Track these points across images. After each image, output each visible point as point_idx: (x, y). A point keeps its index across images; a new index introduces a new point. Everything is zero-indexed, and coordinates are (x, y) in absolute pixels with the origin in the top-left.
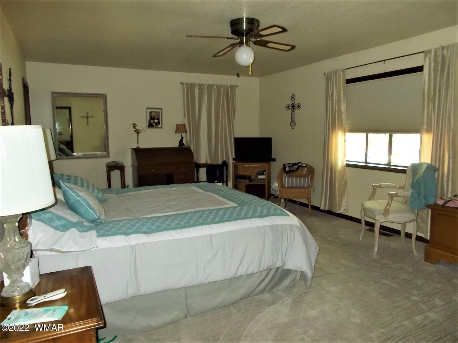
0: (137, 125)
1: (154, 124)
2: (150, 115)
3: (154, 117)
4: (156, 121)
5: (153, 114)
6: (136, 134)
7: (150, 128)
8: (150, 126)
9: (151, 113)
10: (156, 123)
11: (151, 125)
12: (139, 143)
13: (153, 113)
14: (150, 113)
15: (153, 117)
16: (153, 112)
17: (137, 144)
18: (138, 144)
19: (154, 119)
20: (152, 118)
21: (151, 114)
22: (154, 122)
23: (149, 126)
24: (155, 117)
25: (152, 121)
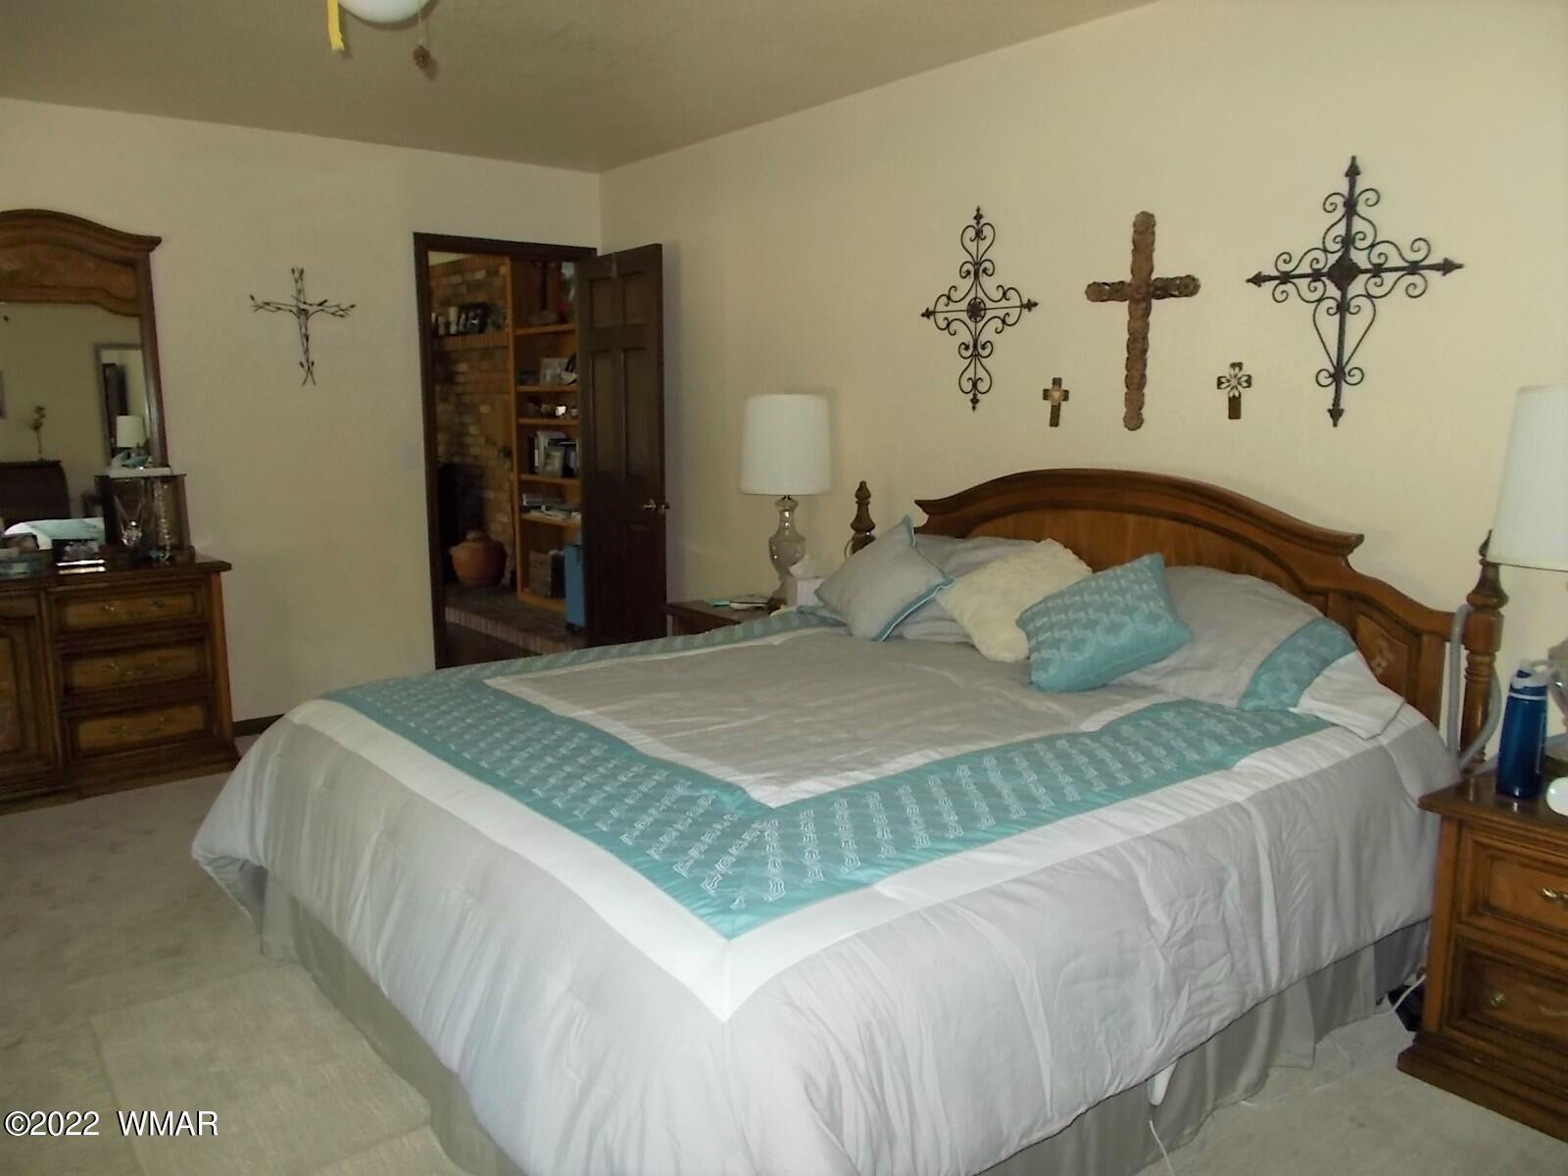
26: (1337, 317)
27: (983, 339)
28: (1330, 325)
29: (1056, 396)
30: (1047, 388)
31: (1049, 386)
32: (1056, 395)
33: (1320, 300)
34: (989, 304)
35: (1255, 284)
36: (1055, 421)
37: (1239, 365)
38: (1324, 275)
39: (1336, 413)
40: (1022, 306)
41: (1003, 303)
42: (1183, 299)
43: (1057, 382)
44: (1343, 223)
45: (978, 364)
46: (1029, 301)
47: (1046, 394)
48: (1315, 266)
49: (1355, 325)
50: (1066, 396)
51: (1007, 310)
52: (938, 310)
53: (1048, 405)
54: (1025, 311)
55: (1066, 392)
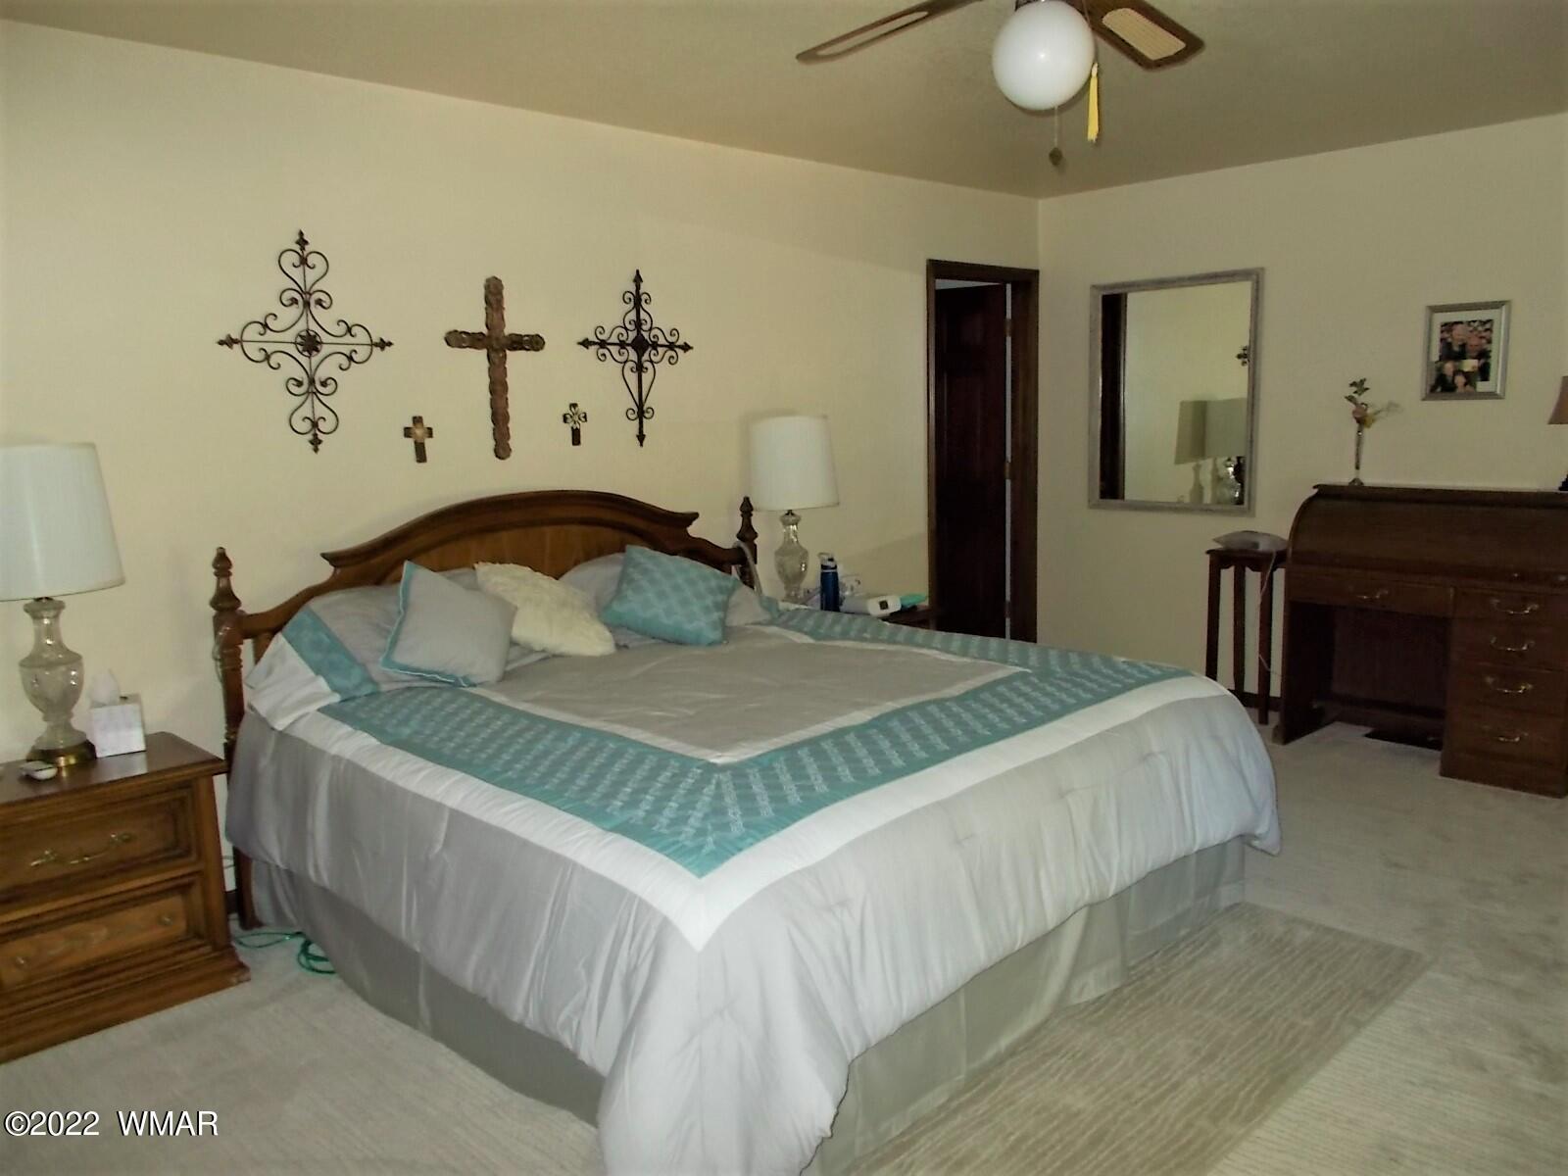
0: (1367, 389)
1: (1460, 380)
2: (1442, 340)
3: (1463, 346)
4: (1470, 364)
5: (1458, 330)
6: (1356, 425)
7: (1436, 399)
8: (1439, 390)
9: (1448, 327)
10: (1467, 375)
11: (1441, 386)
12: (1362, 467)
13: (1460, 326)
14: (1442, 332)
15: (1456, 348)
16: (1461, 323)
17: (1353, 467)
18: (1357, 468)
19: (1461, 355)
20: (1452, 352)
21: (1446, 335)
22: (1458, 372)
23: (1433, 389)
24: (1468, 348)
25: (1449, 367)
26: (636, 374)
27: (321, 375)
28: (632, 378)
29: (418, 435)
30: (407, 426)
31: (410, 424)
32: (419, 432)
33: (625, 362)
34: (325, 337)
35: (584, 346)
36: (421, 456)
37: (574, 405)
38: (628, 345)
39: (641, 437)
40: (373, 345)
41: (348, 339)
42: (532, 353)
43: (417, 420)
44: (634, 312)
45: (316, 402)
46: (382, 340)
47: (408, 432)
48: (622, 339)
49: (646, 377)
50: (430, 432)
51: (353, 347)
52: (245, 338)
53: (410, 442)
54: (376, 350)
55: (430, 429)
